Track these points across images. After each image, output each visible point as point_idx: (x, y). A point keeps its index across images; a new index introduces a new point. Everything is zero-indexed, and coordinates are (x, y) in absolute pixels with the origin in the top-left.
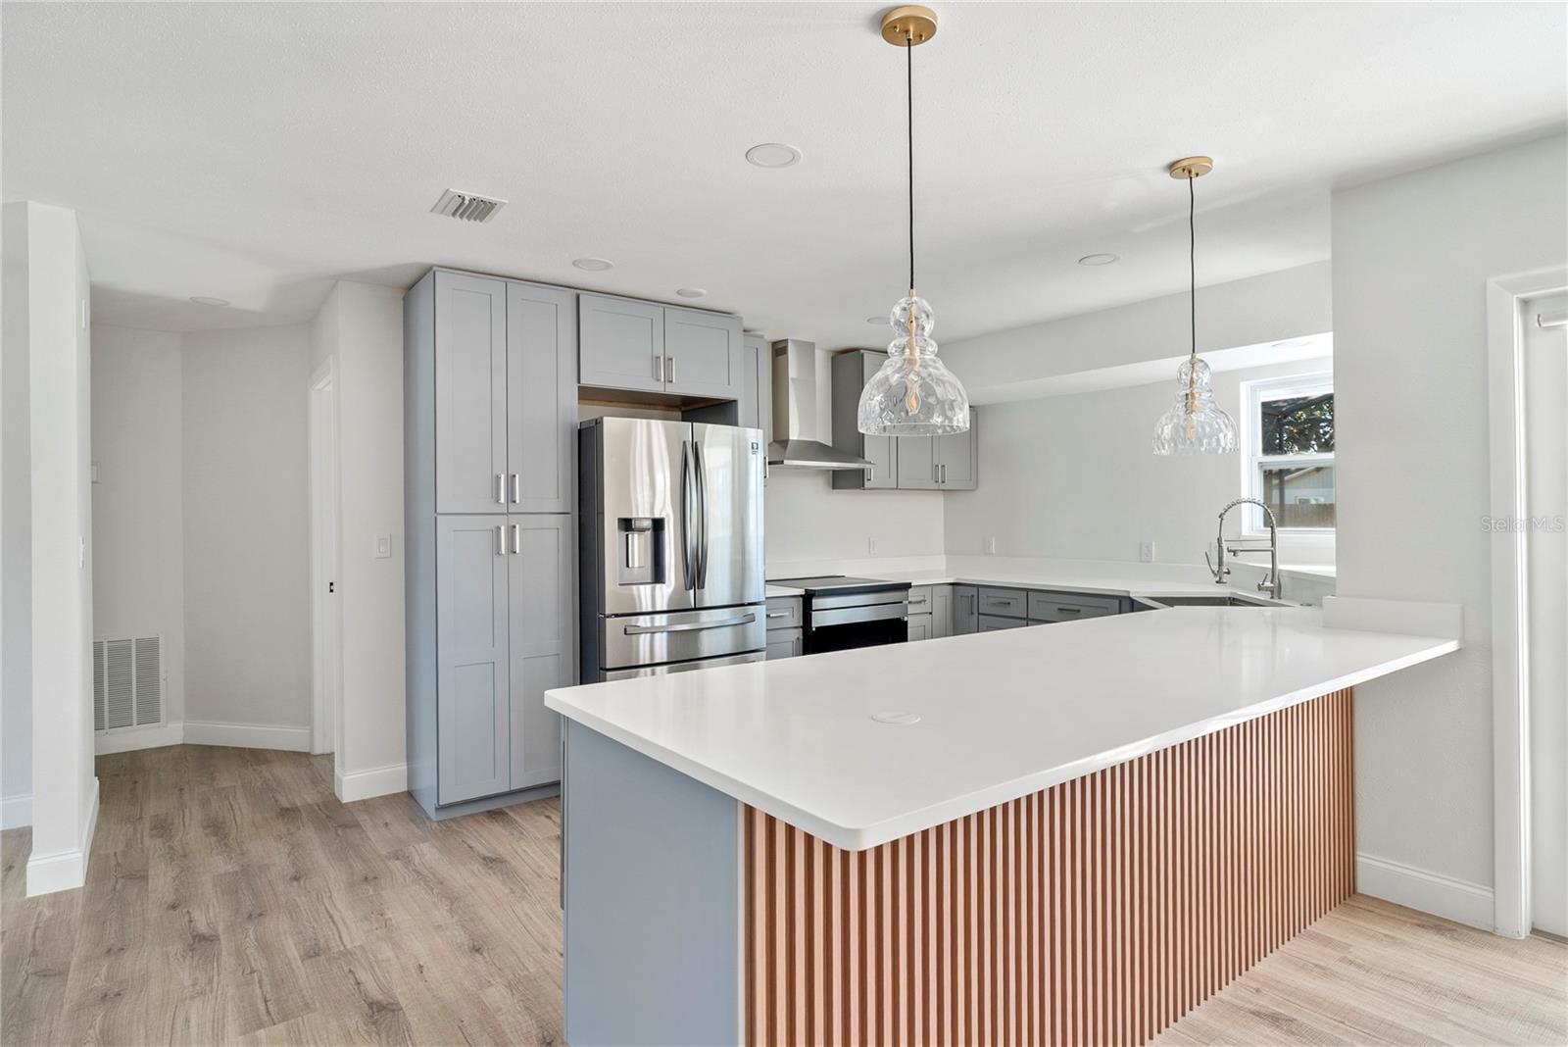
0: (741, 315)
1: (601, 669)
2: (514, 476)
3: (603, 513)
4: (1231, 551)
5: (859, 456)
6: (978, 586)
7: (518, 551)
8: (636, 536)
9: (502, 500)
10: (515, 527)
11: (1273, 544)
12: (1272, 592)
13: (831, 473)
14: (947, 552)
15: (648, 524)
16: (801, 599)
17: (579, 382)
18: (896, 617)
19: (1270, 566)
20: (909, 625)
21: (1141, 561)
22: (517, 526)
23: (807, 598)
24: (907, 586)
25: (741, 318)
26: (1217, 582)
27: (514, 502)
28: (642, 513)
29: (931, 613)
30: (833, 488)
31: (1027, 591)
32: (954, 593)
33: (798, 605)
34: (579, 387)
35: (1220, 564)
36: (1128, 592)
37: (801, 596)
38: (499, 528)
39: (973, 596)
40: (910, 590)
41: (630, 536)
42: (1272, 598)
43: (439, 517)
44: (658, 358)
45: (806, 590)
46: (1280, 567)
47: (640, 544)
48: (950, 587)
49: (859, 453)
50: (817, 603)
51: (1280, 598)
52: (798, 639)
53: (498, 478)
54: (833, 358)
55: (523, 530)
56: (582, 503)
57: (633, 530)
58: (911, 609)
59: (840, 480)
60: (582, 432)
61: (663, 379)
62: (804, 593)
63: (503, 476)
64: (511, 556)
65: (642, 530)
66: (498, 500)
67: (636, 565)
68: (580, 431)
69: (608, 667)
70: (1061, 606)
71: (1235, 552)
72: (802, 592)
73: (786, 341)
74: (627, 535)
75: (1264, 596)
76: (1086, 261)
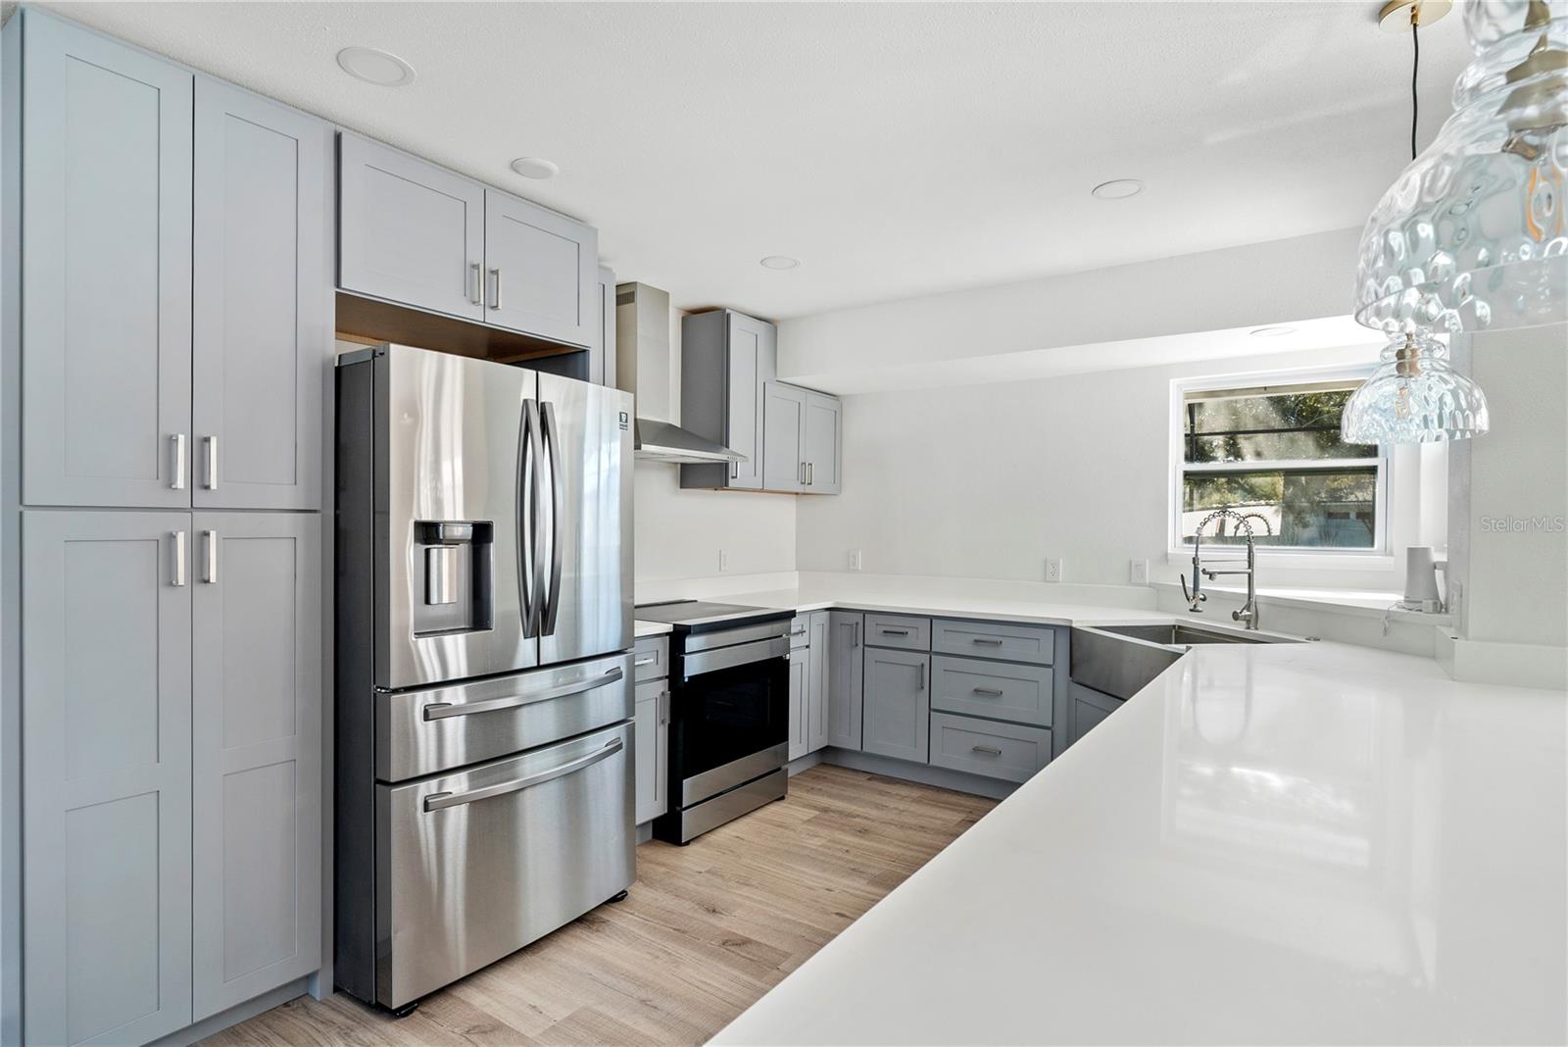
0: (594, 225)
1: (378, 781)
2: (207, 440)
3: (388, 513)
4: (1208, 573)
5: (722, 444)
6: (865, 612)
7: (213, 579)
8: (445, 552)
9: (181, 482)
10: (206, 534)
11: (1250, 565)
12: (1248, 622)
13: (679, 466)
14: (800, 567)
15: (466, 532)
16: (668, 637)
17: (338, 284)
18: (778, 655)
19: (1246, 591)
20: (791, 663)
21: (1045, 581)
22: (213, 534)
23: (678, 637)
24: (792, 614)
25: (595, 231)
26: (1191, 610)
27: (207, 487)
28: (455, 512)
29: (807, 647)
30: (681, 487)
31: (931, 618)
32: (831, 620)
33: (663, 647)
34: (337, 294)
35: (1196, 588)
36: (1071, 621)
37: (667, 634)
38: (172, 537)
39: (857, 624)
40: (793, 620)
41: (434, 553)
42: (1249, 628)
43: (27, 514)
44: (475, 267)
45: (674, 625)
46: (1258, 591)
47: (450, 566)
48: (828, 612)
49: (722, 440)
50: (692, 643)
51: (1256, 629)
52: (663, 693)
53: (172, 441)
54: (683, 318)
55: (223, 540)
56: (342, 495)
57: (439, 542)
58: (794, 642)
59: (688, 476)
60: (344, 372)
61: (482, 303)
62: (672, 630)
63: (181, 438)
64: (199, 588)
65: (455, 542)
66: (170, 484)
67: (446, 600)
68: (338, 370)
69: (393, 780)
70: (977, 637)
71: (1211, 576)
72: (668, 628)
73: (634, 284)
74: (427, 552)
75: (1239, 628)
76: (1102, 191)
